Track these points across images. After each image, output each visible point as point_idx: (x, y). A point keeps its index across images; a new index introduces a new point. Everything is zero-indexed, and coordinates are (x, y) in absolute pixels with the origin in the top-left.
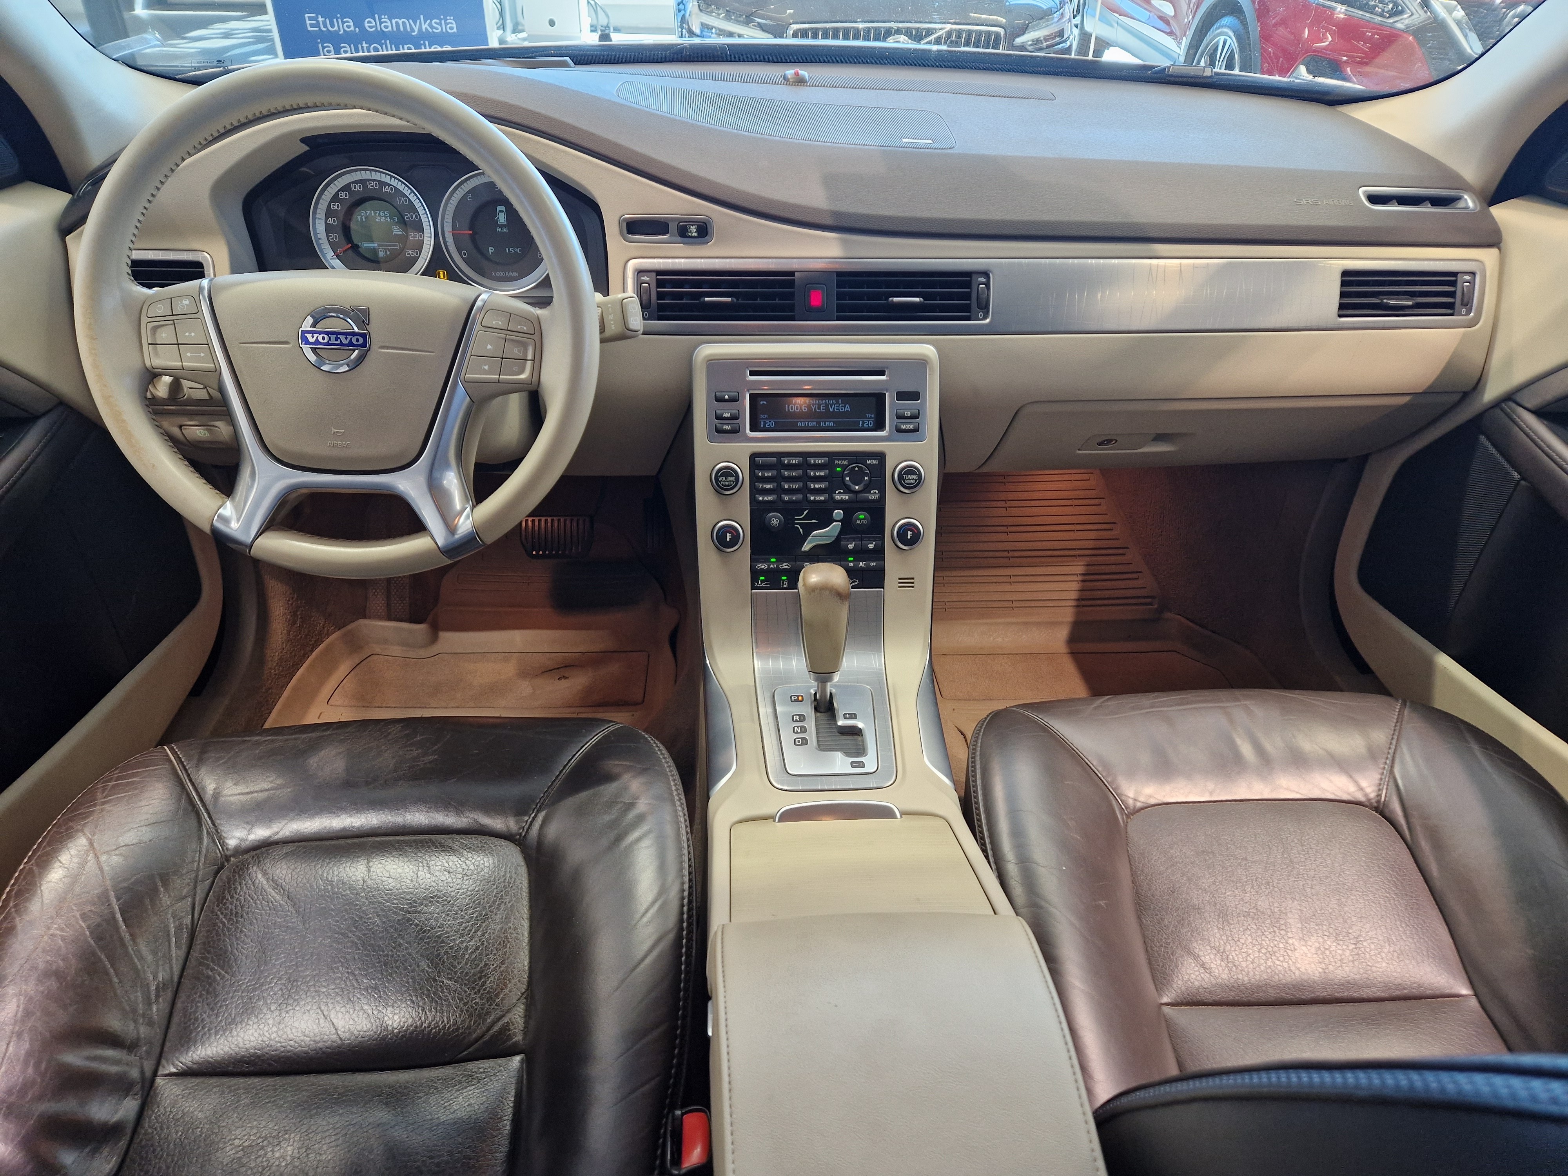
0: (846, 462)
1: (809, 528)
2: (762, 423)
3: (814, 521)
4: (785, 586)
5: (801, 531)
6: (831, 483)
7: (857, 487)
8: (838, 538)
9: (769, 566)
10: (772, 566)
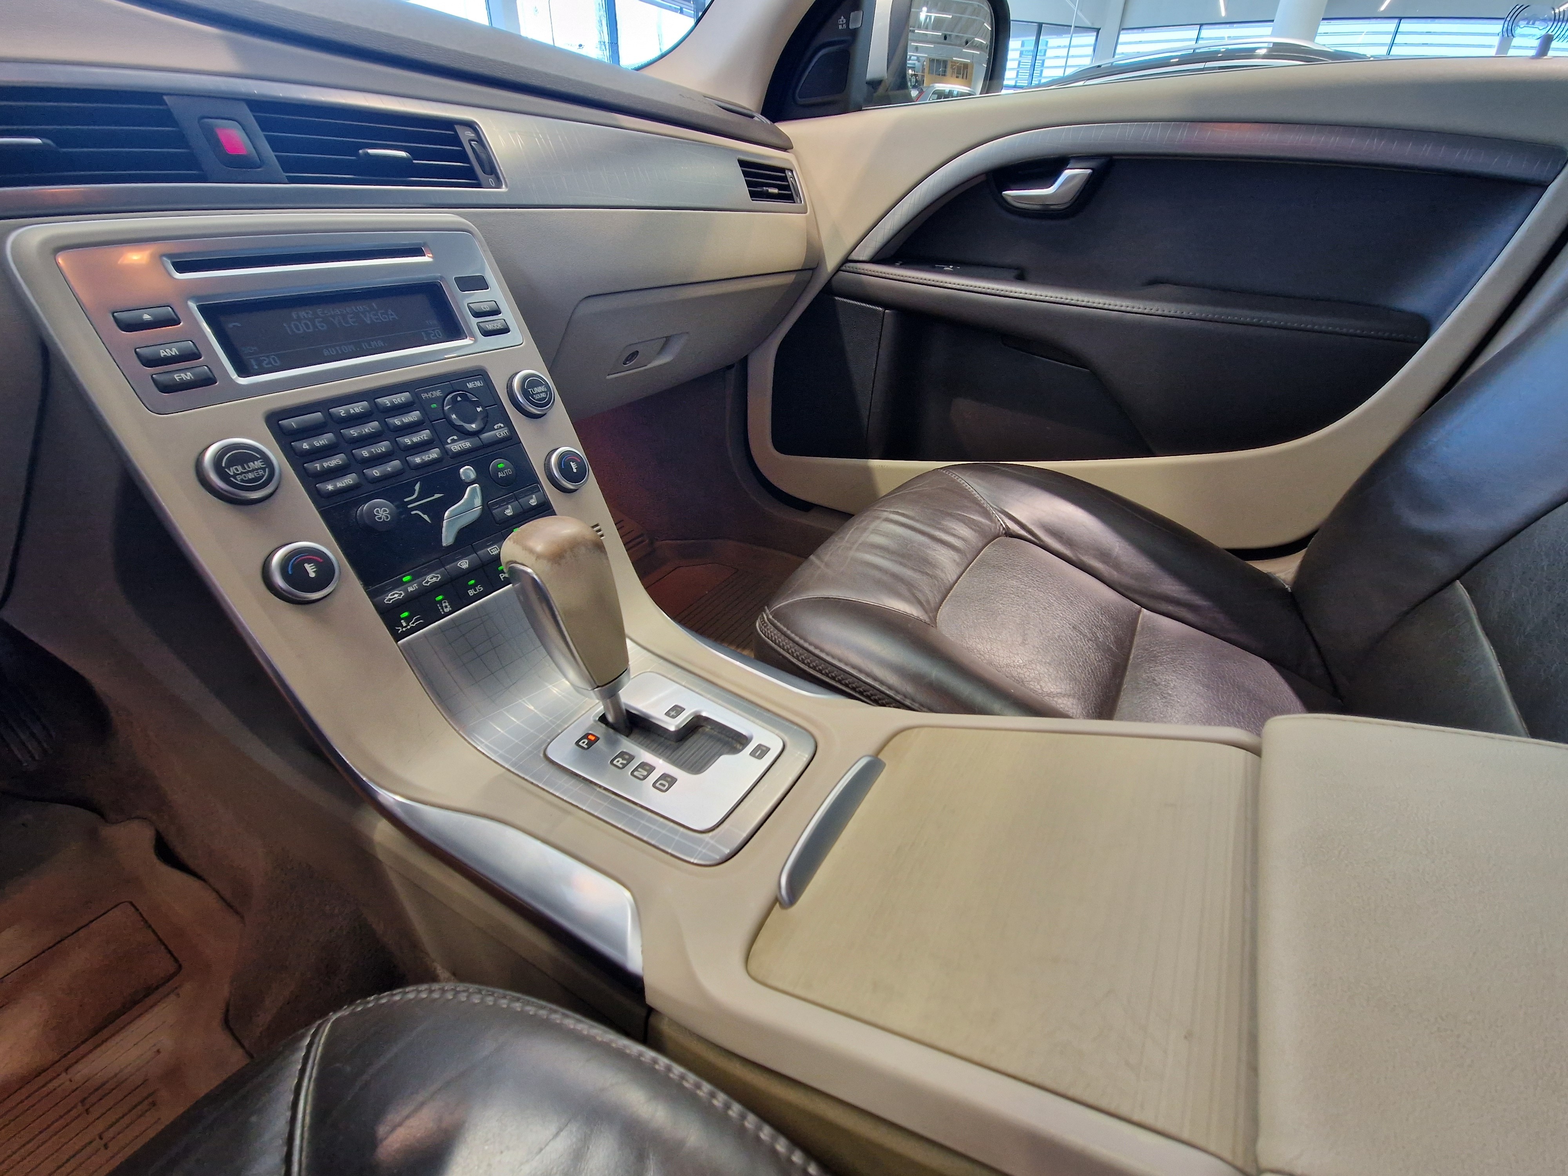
0: (438, 393)
1: (437, 511)
2: (253, 362)
3: (437, 496)
4: (447, 610)
5: (426, 517)
6: (433, 430)
7: (474, 426)
8: (486, 507)
9: (406, 591)
10: (410, 589)
